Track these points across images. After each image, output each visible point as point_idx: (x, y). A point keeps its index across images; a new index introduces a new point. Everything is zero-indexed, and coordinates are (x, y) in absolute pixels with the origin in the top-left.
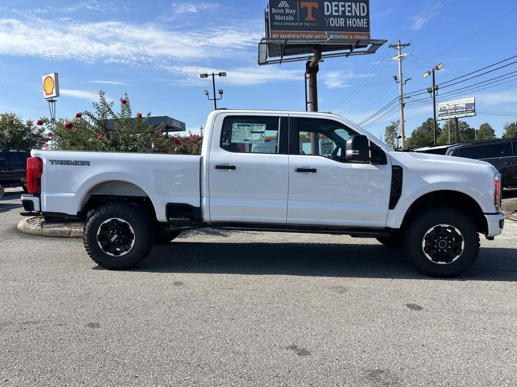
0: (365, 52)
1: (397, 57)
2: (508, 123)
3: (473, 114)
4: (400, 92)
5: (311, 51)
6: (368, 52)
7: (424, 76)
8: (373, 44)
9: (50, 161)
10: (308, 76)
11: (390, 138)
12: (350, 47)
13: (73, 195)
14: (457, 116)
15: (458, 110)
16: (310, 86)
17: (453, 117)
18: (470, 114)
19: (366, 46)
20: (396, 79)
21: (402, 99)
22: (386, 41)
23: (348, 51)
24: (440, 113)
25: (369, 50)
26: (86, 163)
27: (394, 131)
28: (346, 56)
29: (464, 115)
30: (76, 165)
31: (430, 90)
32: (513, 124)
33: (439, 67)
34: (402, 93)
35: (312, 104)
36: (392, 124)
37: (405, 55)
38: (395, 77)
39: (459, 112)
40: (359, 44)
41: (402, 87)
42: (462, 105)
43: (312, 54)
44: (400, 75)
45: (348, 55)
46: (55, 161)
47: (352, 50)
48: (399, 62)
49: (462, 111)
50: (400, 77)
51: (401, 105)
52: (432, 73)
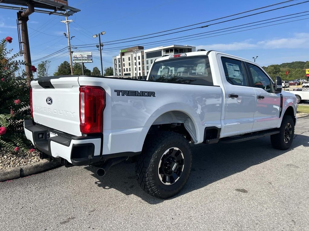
0: (63, 14)
1: (65, 21)
2: (106, 68)
3: (91, 61)
4: (69, 44)
5: (25, 4)
6: (65, 15)
7: (94, 37)
8: (71, 10)
9: (115, 91)
10: (20, 22)
11: (41, 71)
12: (54, 8)
13: (140, 129)
14: (83, 62)
15: (84, 58)
16: (22, 30)
17: (81, 62)
18: (90, 61)
19: (65, 10)
20: (66, 35)
21: (70, 48)
22: (80, 10)
23: (53, 11)
24: (74, 59)
25: (66, 13)
26: (151, 94)
27: (44, 67)
28: (50, 14)
29: (87, 61)
30: (143, 96)
31: (98, 46)
32: (108, 69)
33: (103, 33)
34: (70, 45)
35: (25, 44)
36: (42, 63)
37: (71, 21)
38: (65, 34)
39: (84, 59)
40: (63, 8)
41: (69, 40)
42: (85, 56)
43: (28, 7)
44: (68, 33)
45: (51, 13)
46: (121, 91)
47: (56, 10)
48: (67, 25)
49: (86, 59)
50: (68, 35)
51: (70, 52)
52: (98, 36)
